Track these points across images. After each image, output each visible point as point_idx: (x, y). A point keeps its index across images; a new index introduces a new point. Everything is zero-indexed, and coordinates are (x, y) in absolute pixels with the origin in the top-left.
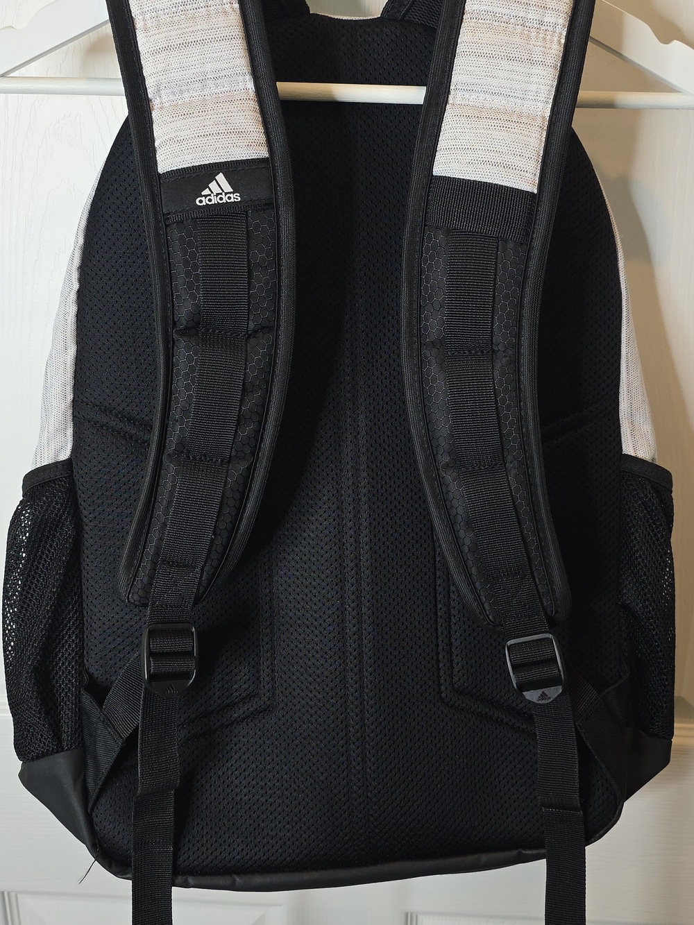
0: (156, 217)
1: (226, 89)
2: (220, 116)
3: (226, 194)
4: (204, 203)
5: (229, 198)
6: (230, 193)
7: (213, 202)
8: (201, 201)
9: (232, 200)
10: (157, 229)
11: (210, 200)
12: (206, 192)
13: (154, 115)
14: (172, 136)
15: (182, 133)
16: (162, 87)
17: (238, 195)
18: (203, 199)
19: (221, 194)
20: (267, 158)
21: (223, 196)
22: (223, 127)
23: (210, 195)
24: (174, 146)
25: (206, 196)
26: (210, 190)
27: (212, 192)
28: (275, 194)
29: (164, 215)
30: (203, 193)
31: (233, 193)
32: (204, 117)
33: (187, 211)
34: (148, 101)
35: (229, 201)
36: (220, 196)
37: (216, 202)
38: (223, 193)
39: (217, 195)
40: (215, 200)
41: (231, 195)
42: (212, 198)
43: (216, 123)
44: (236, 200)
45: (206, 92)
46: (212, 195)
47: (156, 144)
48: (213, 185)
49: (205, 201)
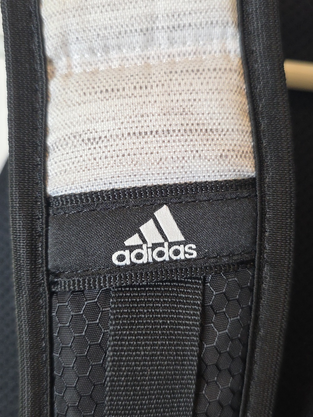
0: (33, 275)
1: (189, 49)
2: (175, 98)
3: (171, 245)
4: (127, 262)
5: (177, 253)
6: (179, 243)
7: (144, 260)
8: (121, 258)
9: (182, 256)
10: (34, 296)
11: (139, 256)
12: (134, 240)
13: (54, 86)
14: (79, 129)
15: (99, 127)
16: (72, 37)
17: (194, 246)
18: (126, 253)
19: (162, 245)
20: (253, 179)
21: (165, 250)
22: (179, 120)
23: (140, 247)
24: (80, 148)
25: (131, 248)
26: (142, 237)
27: (144, 241)
28: (261, 245)
29: (48, 272)
30: (128, 243)
31: (185, 243)
32: (144, 99)
33: (93, 274)
34: (45, 60)
35: (174, 258)
36: (159, 249)
37: (151, 260)
38: (166, 244)
39: (155, 246)
40: (148, 256)
41: (181, 248)
42: (144, 252)
43: (165, 111)
44: (188, 256)
45: (152, 52)
46: (144, 246)
47: (50, 141)
48: (148, 228)
49: (129, 258)
